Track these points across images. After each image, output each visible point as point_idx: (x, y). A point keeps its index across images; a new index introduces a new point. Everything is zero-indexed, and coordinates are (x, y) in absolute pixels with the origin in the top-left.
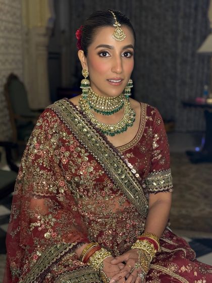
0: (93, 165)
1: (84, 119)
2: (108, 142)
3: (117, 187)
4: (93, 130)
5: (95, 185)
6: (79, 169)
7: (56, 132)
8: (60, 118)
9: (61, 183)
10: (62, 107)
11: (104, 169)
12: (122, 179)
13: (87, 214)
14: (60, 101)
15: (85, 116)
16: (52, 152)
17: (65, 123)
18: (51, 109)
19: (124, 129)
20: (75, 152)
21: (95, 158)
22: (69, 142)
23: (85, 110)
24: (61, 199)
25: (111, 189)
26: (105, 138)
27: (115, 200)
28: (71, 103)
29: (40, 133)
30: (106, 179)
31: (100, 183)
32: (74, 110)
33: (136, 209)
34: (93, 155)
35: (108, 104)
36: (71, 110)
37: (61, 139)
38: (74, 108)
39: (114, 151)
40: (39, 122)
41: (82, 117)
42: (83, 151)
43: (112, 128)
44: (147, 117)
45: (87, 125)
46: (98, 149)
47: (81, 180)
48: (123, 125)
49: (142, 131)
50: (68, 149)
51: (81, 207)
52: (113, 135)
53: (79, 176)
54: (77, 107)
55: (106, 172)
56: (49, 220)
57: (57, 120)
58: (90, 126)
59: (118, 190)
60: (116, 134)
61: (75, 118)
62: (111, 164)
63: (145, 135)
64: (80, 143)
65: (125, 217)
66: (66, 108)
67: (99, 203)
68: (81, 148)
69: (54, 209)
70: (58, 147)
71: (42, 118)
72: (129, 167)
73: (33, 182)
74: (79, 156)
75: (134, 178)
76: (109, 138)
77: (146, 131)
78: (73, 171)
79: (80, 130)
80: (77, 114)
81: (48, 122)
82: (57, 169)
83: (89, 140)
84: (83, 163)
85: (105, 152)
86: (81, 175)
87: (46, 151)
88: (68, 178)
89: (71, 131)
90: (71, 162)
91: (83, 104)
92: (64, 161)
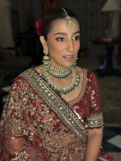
0: (52, 116)
1: (45, 83)
2: (62, 99)
3: (69, 129)
4: (52, 91)
5: (53, 129)
6: (42, 119)
7: (26, 94)
8: (29, 84)
9: (31, 128)
10: (30, 76)
11: (60, 118)
12: (72, 124)
13: (49, 148)
14: (28, 70)
15: (46, 81)
16: (24, 108)
17: (32, 87)
18: (22, 77)
19: (73, 89)
20: (40, 107)
21: (54, 111)
22: (35, 100)
23: (46, 77)
24: (31, 139)
25: (65, 131)
26: (60, 96)
27: (67, 136)
28: (37, 72)
29: (15, 94)
30: (61, 125)
31: (57, 127)
32: (38, 77)
33: (80, 140)
34: (52, 109)
35: (62, 72)
36: (36, 78)
37: (30, 98)
38: (38, 76)
39: (66, 105)
40: (14, 86)
41: (44, 82)
42: (45, 106)
43: (64, 89)
44: (87, 79)
45: (48, 87)
46: (56, 104)
47: (44, 126)
48: (72, 86)
49: (84, 90)
50: (35, 105)
51: (45, 144)
52: (65, 93)
53: (43, 123)
54: (40, 75)
55: (61, 120)
56: (24, 155)
57: (26, 85)
58: (50, 88)
59: (69, 131)
60: (67, 93)
61: (39, 83)
62: (64, 114)
63: (87, 92)
64: (43, 100)
65: (73, 146)
66: (33, 76)
67: (56, 140)
68: (44, 104)
69: (27, 146)
70: (28, 104)
71: (17, 83)
72: (76, 116)
73: (12, 129)
74: (43, 110)
75: (80, 123)
76: (63, 96)
77: (87, 89)
78: (39, 120)
79: (43, 91)
80: (41, 80)
81: (20, 87)
82: (28, 118)
83: (49, 98)
84: (46, 115)
85: (60, 106)
86: (44, 123)
87: (20, 107)
88: (35, 124)
89: (37, 93)
90: (37, 114)
91: (44, 72)
92: (32, 114)
